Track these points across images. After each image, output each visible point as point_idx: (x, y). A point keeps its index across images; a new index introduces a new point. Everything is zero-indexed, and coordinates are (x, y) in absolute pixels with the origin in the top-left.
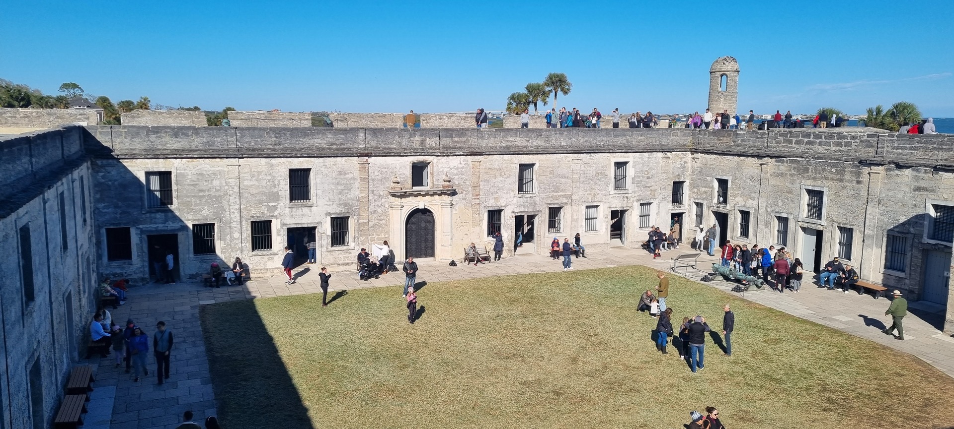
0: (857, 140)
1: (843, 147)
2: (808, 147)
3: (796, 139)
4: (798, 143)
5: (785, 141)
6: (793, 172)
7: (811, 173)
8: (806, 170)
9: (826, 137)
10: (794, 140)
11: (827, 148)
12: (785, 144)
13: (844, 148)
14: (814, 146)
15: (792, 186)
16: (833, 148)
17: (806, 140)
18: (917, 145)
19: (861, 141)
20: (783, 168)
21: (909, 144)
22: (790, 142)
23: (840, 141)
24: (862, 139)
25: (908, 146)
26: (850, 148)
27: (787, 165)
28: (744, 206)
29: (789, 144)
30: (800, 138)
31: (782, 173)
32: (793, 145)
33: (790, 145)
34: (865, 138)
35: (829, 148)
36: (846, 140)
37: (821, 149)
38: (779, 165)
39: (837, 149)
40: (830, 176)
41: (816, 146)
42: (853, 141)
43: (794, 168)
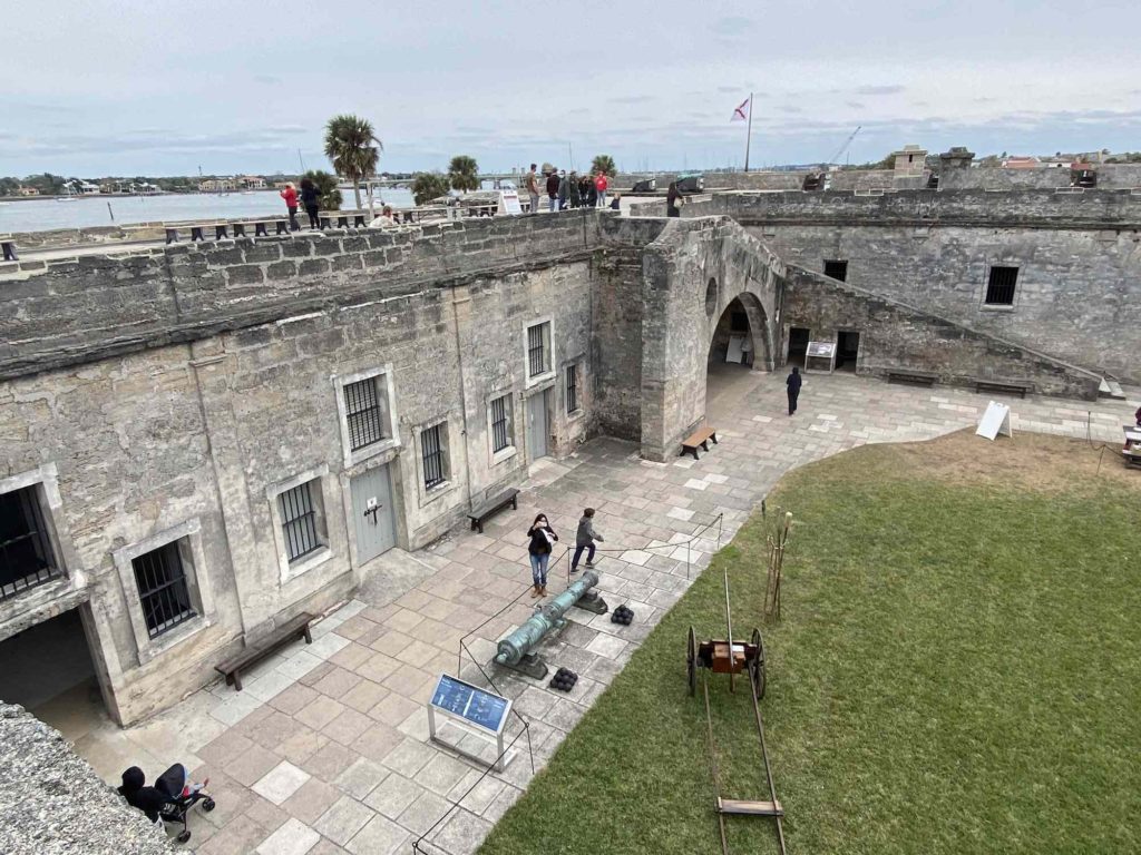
0: (409, 244)
1: (387, 263)
2: (309, 278)
3: (269, 263)
4: (279, 271)
5: (235, 275)
6: (302, 355)
7: (347, 344)
8: (335, 338)
9: (346, 245)
10: (264, 266)
11: (355, 272)
12: (236, 286)
13: (388, 267)
14: (326, 274)
15: (309, 393)
16: (369, 271)
17: (299, 260)
18: (491, 237)
19: (416, 244)
20: (269, 353)
21: (483, 238)
22: (254, 274)
23: (379, 249)
24: (417, 239)
25: (482, 241)
26: (398, 264)
27: (279, 342)
28: (153, 534)
29: (250, 281)
30: (282, 258)
31: (272, 370)
32: (267, 282)
33: (256, 284)
34: (421, 237)
35: (360, 271)
36: (389, 247)
37: (342, 278)
38: (255, 351)
39: (377, 269)
40: (389, 333)
41: (330, 272)
42: (402, 246)
43: (304, 344)
